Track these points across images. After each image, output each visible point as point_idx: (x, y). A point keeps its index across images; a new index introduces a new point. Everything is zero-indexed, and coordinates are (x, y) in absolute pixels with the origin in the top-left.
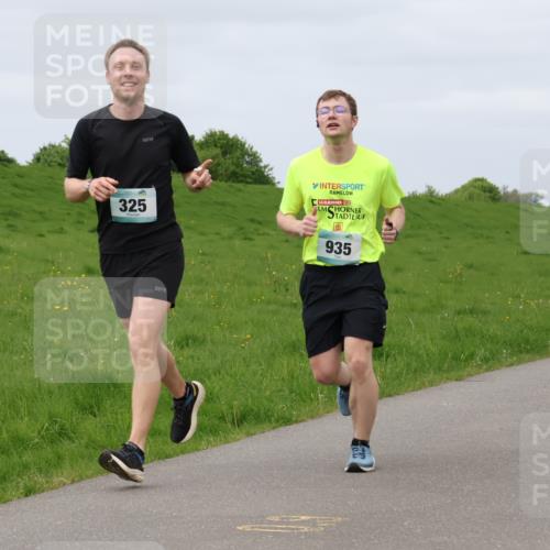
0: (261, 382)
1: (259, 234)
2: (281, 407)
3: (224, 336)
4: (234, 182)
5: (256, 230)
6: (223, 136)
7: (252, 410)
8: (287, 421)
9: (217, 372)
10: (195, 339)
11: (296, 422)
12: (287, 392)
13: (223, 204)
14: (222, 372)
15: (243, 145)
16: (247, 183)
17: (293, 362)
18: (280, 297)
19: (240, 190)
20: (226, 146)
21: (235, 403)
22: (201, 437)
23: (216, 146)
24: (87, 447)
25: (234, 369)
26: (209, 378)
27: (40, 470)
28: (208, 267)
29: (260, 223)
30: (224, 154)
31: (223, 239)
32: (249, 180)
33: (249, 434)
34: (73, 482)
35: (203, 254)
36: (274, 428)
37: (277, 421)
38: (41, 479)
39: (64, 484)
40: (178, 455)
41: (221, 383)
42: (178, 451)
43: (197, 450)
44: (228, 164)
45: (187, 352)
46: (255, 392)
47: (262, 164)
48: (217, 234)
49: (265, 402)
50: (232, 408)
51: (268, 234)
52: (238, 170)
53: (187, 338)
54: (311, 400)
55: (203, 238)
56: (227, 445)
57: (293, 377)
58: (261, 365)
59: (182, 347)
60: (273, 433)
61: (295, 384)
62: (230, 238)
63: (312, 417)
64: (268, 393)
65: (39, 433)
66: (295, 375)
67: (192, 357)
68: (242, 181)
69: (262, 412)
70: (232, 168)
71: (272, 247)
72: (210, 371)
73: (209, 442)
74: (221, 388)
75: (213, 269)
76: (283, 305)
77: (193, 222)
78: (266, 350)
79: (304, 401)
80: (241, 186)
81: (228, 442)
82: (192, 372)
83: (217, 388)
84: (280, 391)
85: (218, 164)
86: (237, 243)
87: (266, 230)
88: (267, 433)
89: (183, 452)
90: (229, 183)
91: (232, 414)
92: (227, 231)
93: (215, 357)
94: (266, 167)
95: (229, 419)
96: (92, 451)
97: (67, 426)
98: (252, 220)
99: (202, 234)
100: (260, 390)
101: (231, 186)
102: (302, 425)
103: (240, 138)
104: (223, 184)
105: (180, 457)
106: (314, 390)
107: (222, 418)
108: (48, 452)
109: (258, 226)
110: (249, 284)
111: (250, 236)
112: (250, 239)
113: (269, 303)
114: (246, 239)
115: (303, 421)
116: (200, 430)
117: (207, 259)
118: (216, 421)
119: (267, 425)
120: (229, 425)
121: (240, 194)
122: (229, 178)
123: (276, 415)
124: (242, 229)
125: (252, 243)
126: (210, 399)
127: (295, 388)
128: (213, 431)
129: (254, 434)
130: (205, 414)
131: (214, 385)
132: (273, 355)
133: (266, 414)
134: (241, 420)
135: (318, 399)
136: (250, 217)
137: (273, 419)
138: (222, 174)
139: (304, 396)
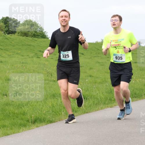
0: (42, 108)
1: (42, 56)
2: (48, 117)
4: (34, 37)
7: (39, 118)
8: (51, 122)
9: (27, 105)
11: (54, 122)
12: (51, 112)
13: (30, 45)
14: (28, 105)
16: (39, 38)
17: (53, 101)
18: (49, 78)
19: (36, 40)
21: (33, 115)
22: (20, 128)
25: (33, 103)
26: (24, 107)
31: (29, 57)
32: (40, 37)
33: (37, 127)
35: (23, 63)
36: (46, 124)
41: (28, 108)
43: (19, 132)
46: (40, 112)
48: (28, 56)
49: (43, 115)
50: (31, 117)
52: (36, 33)
55: (23, 57)
57: (53, 106)
58: (42, 102)
60: (46, 126)
62: (32, 57)
63: (60, 121)
64: (44, 112)
66: (54, 106)
68: (37, 37)
70: (34, 33)
71: (47, 61)
73: (23, 130)
74: (28, 110)
75: (26, 68)
76: (50, 81)
77: (19, 51)
78: (44, 97)
79: (57, 115)
80: (36, 39)
81: (30, 129)
82: (18, 104)
83: (27, 110)
84: (49, 111)
86: (35, 59)
88: (44, 126)
89: (14, 133)
90: (32, 38)
91: (32, 119)
92: (31, 55)
94: (45, 32)
95: (30, 121)
98: (40, 51)
99: (23, 56)
100: (41, 111)
101: (33, 39)
102: (56, 123)
104: (30, 38)
106: (60, 110)
107: (28, 121)
111: (39, 56)
112: (39, 58)
113: (45, 80)
114: (38, 58)
115: (56, 122)
116: (20, 125)
117: (24, 65)
118: (26, 122)
119: (44, 123)
120: (30, 123)
121: (36, 42)
122: (32, 37)
123: (47, 120)
124: (36, 54)
125: (40, 59)
126: (24, 114)
127: (54, 110)
128: (25, 126)
129: (39, 126)
130: (22, 119)
131: (26, 109)
132: (47, 99)
133: (43, 119)
134: (34, 122)
135: (62, 114)
136: (39, 50)
137: (46, 121)
138: (30, 35)
139: (57, 113)
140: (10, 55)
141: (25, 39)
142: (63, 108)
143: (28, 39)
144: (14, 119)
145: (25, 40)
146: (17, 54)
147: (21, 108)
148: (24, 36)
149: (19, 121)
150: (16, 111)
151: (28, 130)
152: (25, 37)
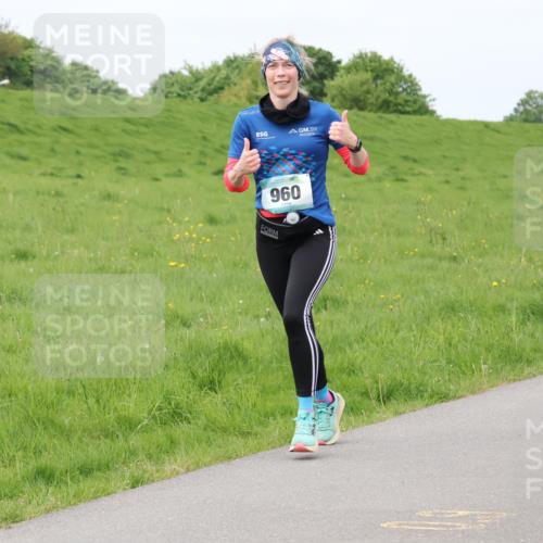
1: (413, 175)
2: (434, 381)
4: (384, 112)
5: (411, 169)
6: (376, 58)
7: (401, 384)
8: (444, 397)
9: (360, 339)
10: (334, 301)
11: (454, 398)
12: (444, 362)
14: (367, 340)
15: (400, 68)
17: (450, 326)
18: (437, 249)
19: (392, 122)
20: (379, 70)
21: (381, 375)
23: (367, 71)
24: (205, 429)
25: (380, 335)
26: (350, 345)
27: (150, 457)
28: (352, 215)
29: (415, 161)
30: (376, 78)
33: (397, 413)
34: (188, 470)
35: (347, 199)
36: (427, 405)
37: (431, 397)
38: (149, 467)
39: (178, 473)
41: (365, 353)
44: (379, 91)
45: (325, 315)
46: (405, 363)
49: (418, 376)
50: (377, 382)
51: (425, 175)
52: (392, 98)
53: (326, 299)
54: (473, 371)
55: (346, 180)
56: (370, 426)
57: (450, 345)
58: (412, 330)
59: (319, 310)
60: (425, 411)
61: (453, 351)
62: (379, 179)
63: (473, 393)
64: (421, 363)
65: (149, 413)
66: (454, 342)
67: (331, 322)
68: (395, 111)
69: (413, 386)
70: (384, 96)
71: (430, 190)
72: (352, 338)
74: (364, 359)
75: (358, 216)
76: (441, 259)
78: (419, 313)
79: (464, 373)
80: (393, 117)
81: (372, 423)
83: (361, 358)
84: (436, 361)
85: (368, 92)
86: (387, 184)
87: (423, 170)
88: (418, 412)
90: (379, 114)
91: (378, 389)
92: (377, 171)
93: (358, 322)
95: (373, 395)
96: (211, 433)
98: (406, 158)
100: (411, 360)
101: (381, 118)
102: (460, 401)
103: (396, 60)
104: (371, 115)
106: (475, 358)
107: (366, 394)
108: (159, 435)
109: (414, 165)
110: (400, 234)
111: (400, 177)
112: (403, 180)
113: (423, 256)
114: (398, 180)
115: (462, 396)
117: (350, 204)
118: (358, 398)
119: (418, 402)
120: (374, 401)
121: (392, 127)
122: (380, 109)
123: (429, 390)
124: (393, 168)
125: (405, 184)
126: (352, 370)
127: (453, 357)
129: (403, 413)
131: (357, 354)
132: (428, 319)
133: (417, 388)
134: (386, 397)
135: (481, 371)
136: (404, 154)
137: (426, 395)
138: (372, 104)
139: (463, 368)
141: (355, 118)
142: (484, 351)
143: (365, 118)
147: (341, 349)
148: (352, 108)
151: (367, 424)
152: (355, 111)
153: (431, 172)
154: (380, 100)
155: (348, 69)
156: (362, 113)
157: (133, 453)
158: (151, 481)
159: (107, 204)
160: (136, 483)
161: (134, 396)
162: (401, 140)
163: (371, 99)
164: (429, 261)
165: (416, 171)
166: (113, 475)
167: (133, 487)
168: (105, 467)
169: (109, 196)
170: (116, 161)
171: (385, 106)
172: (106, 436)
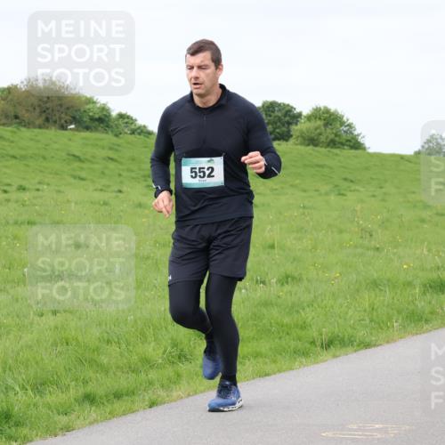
0: (347, 313)
1: (351, 191)
2: (361, 334)
3: (318, 274)
4: (332, 147)
5: (349, 187)
6: (327, 111)
7: (338, 336)
8: (368, 346)
9: (310, 305)
10: (293, 278)
11: (375, 346)
12: (368, 321)
13: (322, 166)
14: (315, 305)
15: (342, 117)
16: (344, 149)
17: (373, 296)
18: (366, 242)
19: (337, 155)
20: (328, 118)
21: (324, 330)
22: (295, 358)
23: (320, 119)
25: (325, 302)
26: (304, 309)
27: (163, 386)
28: (308, 218)
29: (352, 181)
30: (326, 125)
31: (320, 195)
32: (346, 147)
33: (335, 356)
34: (189, 395)
35: (304, 207)
36: (356, 351)
37: (359, 345)
38: (162, 393)
39: (182, 398)
40: (275, 373)
41: (313, 313)
42: (276, 370)
43: (291, 369)
44: (328, 134)
45: (287, 288)
46: (341, 321)
47: (356, 133)
48: (316, 191)
49: (349, 330)
50: (321, 335)
51: (358, 191)
52: (337, 139)
53: (287, 277)
54: (388, 327)
55: (305, 194)
56: (316, 366)
57: (373, 309)
58: (347, 299)
59: (282, 284)
60: (355, 354)
61: (375, 314)
62: (327, 194)
63: (388, 342)
64: (352, 322)
66: (375, 307)
67: (290, 292)
68: (339, 147)
69: (346, 337)
70: (331, 137)
71: (362, 201)
72: (305, 304)
73: (301, 363)
74: (313, 318)
75: (312, 219)
76: (368, 249)
77: (298, 181)
78: (352, 287)
79: (381, 328)
80: (338, 151)
81: (317, 363)
82: (290, 304)
83: (310, 318)
84: (363, 320)
85: (320, 134)
86: (332, 198)
87: (357, 188)
88: (349, 355)
89: (279, 371)
90: (328, 149)
91: (322, 339)
92: (325, 188)
93: (309, 293)
94: (358, 135)
95: (318, 343)
97: (186, 350)
98: (345, 179)
99: (305, 191)
100: (345, 319)
101: (329, 151)
102: (379, 348)
103: (339, 112)
104: (323, 150)
105: (278, 375)
106: (390, 319)
107: (313, 343)
108: (169, 371)
109: (351, 184)
110: (341, 232)
111: (342, 192)
112: (343, 195)
113: (356, 247)
114: (340, 194)
115: (380, 345)
116: (295, 352)
117: (306, 211)
118: (308, 346)
119: (349, 349)
120: (319, 348)
121: (336, 158)
122: (328, 145)
123: (358, 340)
124: (337, 186)
125: (345, 198)
126: (304, 327)
127: (374, 318)
128: (305, 354)
129: (339, 356)
130: (299, 339)
131: (308, 315)
132: (358, 291)
133: (349, 339)
134: (328, 345)
135: (393, 327)
137: (355, 343)
138: (323, 142)
139: (382, 325)
140: (276, 189)
141: (311, 151)
142: (395, 312)
143: (318, 152)
144: (280, 338)
145: (311, 154)
146: (292, 186)
147: (298, 312)
148: (308, 145)
149: (293, 344)
150: (286, 320)
151: (314, 364)
152: (311, 147)
153: (362, 189)
154: (328, 140)
155: (309, 118)
156: (317, 149)
157: (151, 383)
158: (163, 403)
159: (139, 210)
160: (152, 405)
161: (153, 344)
162: (343, 167)
163: (323, 138)
164: (359, 250)
165: (352, 189)
166: (137, 398)
167: (150, 407)
168: (131, 393)
169: (140, 205)
170: (146, 181)
171: (332, 144)
172: (133, 372)
